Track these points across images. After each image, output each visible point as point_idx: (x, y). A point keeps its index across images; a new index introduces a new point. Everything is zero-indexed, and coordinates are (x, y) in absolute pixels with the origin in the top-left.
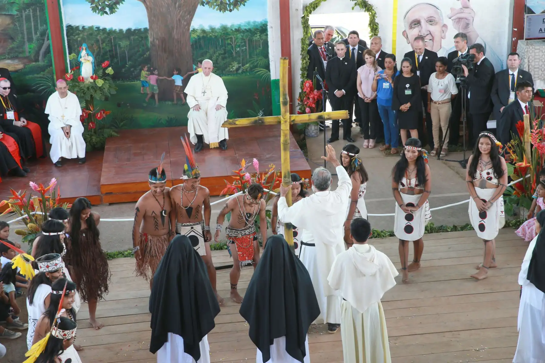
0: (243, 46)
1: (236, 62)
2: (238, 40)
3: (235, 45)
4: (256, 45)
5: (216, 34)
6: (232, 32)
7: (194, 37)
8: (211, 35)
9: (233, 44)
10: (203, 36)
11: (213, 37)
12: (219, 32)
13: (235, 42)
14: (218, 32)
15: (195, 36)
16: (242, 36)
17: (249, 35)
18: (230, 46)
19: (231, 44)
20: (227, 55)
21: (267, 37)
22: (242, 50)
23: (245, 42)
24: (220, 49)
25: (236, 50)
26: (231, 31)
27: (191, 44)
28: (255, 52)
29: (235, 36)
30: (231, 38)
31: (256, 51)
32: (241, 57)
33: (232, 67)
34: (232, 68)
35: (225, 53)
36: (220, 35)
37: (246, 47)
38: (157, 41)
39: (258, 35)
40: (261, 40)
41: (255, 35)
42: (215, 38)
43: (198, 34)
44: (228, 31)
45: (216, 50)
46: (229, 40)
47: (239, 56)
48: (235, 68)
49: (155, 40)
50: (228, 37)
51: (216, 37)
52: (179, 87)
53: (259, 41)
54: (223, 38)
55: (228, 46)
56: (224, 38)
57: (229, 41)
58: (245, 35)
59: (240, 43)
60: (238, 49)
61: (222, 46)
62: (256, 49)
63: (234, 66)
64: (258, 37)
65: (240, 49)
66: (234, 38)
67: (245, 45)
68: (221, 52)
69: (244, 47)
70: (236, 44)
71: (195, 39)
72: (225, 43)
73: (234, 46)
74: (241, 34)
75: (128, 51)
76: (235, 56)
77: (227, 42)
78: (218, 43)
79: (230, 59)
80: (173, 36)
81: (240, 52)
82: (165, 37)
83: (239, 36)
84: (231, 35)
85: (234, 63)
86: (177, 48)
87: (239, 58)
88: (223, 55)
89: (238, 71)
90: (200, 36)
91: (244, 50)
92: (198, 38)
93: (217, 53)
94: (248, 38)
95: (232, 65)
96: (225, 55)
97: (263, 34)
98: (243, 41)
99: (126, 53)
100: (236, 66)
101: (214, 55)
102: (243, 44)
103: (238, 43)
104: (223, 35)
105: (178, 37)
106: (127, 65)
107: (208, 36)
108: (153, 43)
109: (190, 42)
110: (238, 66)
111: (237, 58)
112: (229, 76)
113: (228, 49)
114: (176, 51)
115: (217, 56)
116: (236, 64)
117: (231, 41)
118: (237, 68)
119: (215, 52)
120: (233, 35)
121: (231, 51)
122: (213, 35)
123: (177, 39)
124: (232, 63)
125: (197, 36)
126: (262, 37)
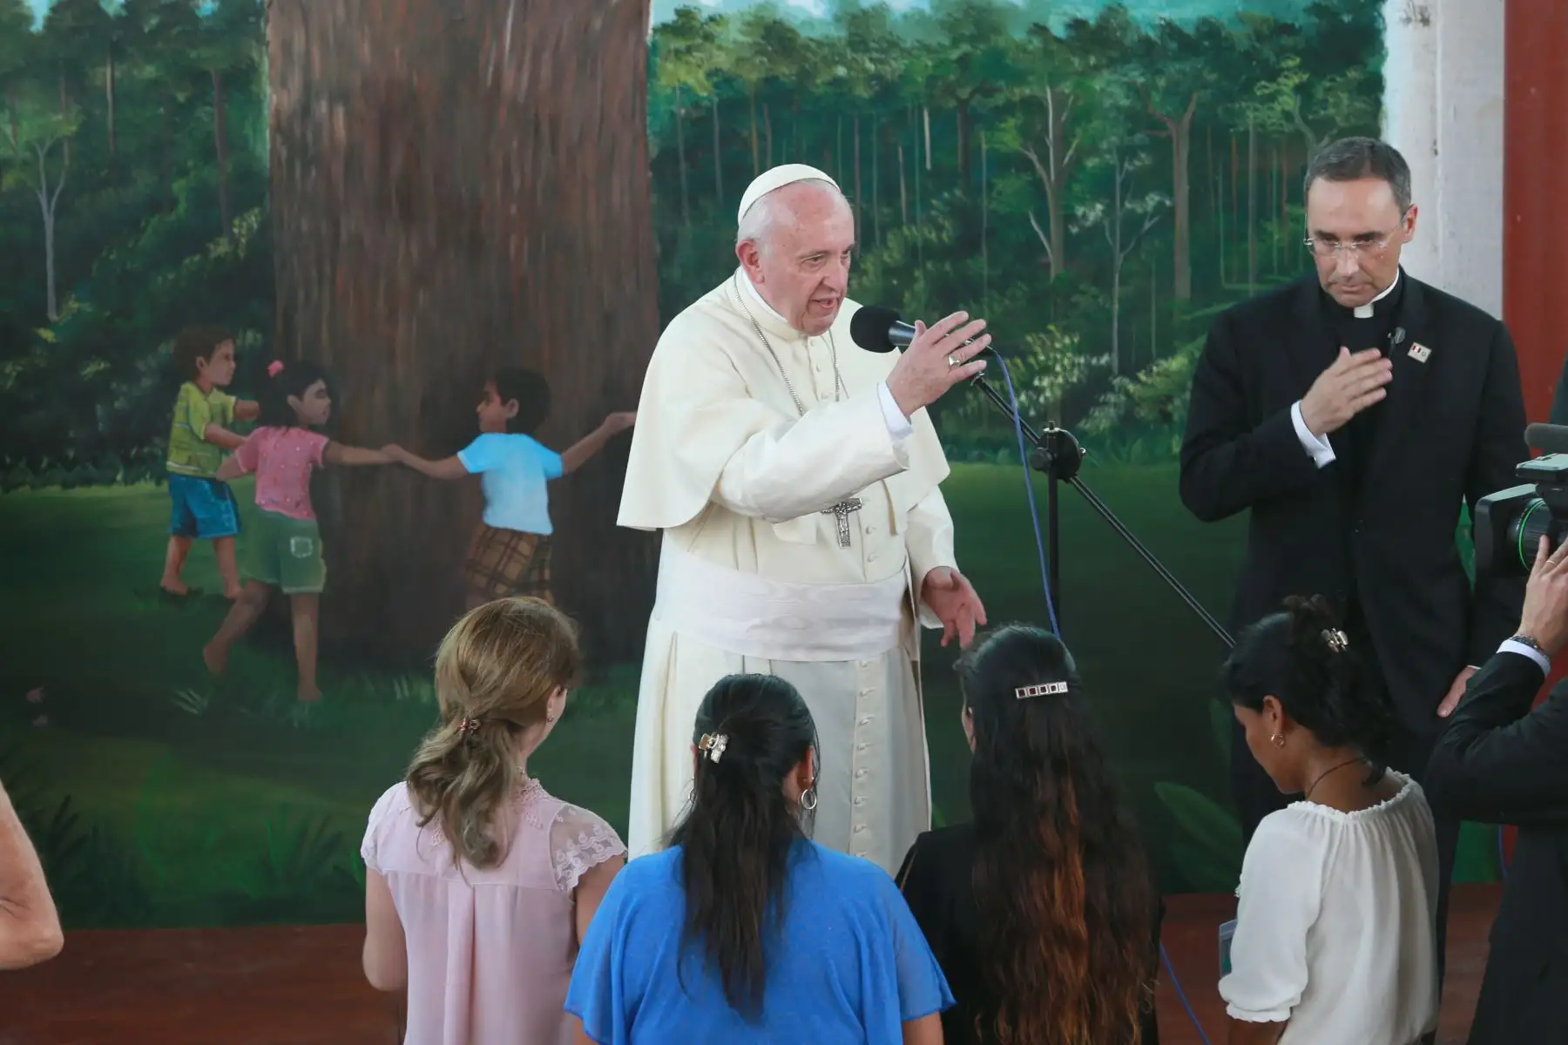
0: (1137, 186)
1: (1066, 330)
2: (1096, 124)
3: (1068, 176)
4: (1262, 173)
5: (895, 66)
6: (1047, 53)
7: (686, 90)
8: (841, 71)
9: (1044, 160)
10: (770, 81)
11: (862, 92)
12: (927, 49)
13: (1063, 140)
14: (907, 53)
15: (691, 81)
16: (1132, 88)
17: (1205, 86)
18: (1011, 185)
19: (1027, 165)
20: (980, 265)
21: (1377, 105)
22: (1132, 223)
23: (1162, 149)
24: (927, 206)
25: (1070, 218)
26: (1036, 43)
27: (654, 151)
28: (1251, 245)
29: (1066, 87)
30: (1033, 106)
31: (1262, 234)
32: (1117, 290)
33: (1032, 373)
34: (1026, 385)
35: (967, 244)
36: (931, 80)
37: (1169, 191)
38: (340, 112)
39: (1289, 82)
40: (1309, 135)
41: (1263, 88)
42: (873, 101)
43: (722, 60)
44: (1001, 42)
45: (880, 213)
46: (1011, 122)
47: (1101, 279)
48: (1049, 388)
49: (323, 107)
50: (1000, 99)
51: (887, 90)
52: (525, 548)
53: (1298, 137)
54: (952, 104)
55: (1000, 184)
56: (963, 104)
57: (1008, 137)
58: (1161, 82)
59: (1112, 159)
60: (1094, 212)
61: (942, 177)
62: (1263, 214)
63: (1046, 370)
64: (1289, 102)
65: (1109, 210)
66: (1060, 102)
67: (1159, 178)
68: (933, 236)
69: (1152, 200)
70: (1078, 161)
71: (696, 105)
72: (971, 153)
73: (1050, 177)
74: (1125, 75)
75: (62, 195)
76: (1058, 277)
77: (988, 142)
78: (908, 152)
79: (1007, 302)
80: (491, 69)
81: (1113, 233)
82: (415, 79)
83: (1102, 90)
84: (1031, 78)
85: (1042, 336)
86: (517, 183)
87: (1094, 290)
88: (948, 267)
89: (1079, 420)
90: (741, 76)
91: (1147, 225)
92: (718, 95)
93: (892, 240)
94: (1192, 107)
95: (1031, 360)
96: (969, 261)
97: (1333, 80)
98: (1139, 138)
99: (41, 215)
100: (1063, 366)
101: (865, 272)
102: (1137, 163)
103: (1094, 151)
104: (952, 77)
105: (534, 78)
106: (47, 324)
107: (819, 81)
108: (297, 131)
109: (649, 132)
110: (1080, 371)
111: (1075, 298)
112: (994, 462)
113: (994, 205)
114: (513, 210)
115: (888, 271)
116: (1063, 352)
117: (1024, 132)
118: (1073, 384)
119: (877, 233)
120: (1054, 79)
121: (1029, 220)
122: (865, 71)
123: (521, 99)
124: (1029, 339)
125: (709, 75)
126: (1324, 104)
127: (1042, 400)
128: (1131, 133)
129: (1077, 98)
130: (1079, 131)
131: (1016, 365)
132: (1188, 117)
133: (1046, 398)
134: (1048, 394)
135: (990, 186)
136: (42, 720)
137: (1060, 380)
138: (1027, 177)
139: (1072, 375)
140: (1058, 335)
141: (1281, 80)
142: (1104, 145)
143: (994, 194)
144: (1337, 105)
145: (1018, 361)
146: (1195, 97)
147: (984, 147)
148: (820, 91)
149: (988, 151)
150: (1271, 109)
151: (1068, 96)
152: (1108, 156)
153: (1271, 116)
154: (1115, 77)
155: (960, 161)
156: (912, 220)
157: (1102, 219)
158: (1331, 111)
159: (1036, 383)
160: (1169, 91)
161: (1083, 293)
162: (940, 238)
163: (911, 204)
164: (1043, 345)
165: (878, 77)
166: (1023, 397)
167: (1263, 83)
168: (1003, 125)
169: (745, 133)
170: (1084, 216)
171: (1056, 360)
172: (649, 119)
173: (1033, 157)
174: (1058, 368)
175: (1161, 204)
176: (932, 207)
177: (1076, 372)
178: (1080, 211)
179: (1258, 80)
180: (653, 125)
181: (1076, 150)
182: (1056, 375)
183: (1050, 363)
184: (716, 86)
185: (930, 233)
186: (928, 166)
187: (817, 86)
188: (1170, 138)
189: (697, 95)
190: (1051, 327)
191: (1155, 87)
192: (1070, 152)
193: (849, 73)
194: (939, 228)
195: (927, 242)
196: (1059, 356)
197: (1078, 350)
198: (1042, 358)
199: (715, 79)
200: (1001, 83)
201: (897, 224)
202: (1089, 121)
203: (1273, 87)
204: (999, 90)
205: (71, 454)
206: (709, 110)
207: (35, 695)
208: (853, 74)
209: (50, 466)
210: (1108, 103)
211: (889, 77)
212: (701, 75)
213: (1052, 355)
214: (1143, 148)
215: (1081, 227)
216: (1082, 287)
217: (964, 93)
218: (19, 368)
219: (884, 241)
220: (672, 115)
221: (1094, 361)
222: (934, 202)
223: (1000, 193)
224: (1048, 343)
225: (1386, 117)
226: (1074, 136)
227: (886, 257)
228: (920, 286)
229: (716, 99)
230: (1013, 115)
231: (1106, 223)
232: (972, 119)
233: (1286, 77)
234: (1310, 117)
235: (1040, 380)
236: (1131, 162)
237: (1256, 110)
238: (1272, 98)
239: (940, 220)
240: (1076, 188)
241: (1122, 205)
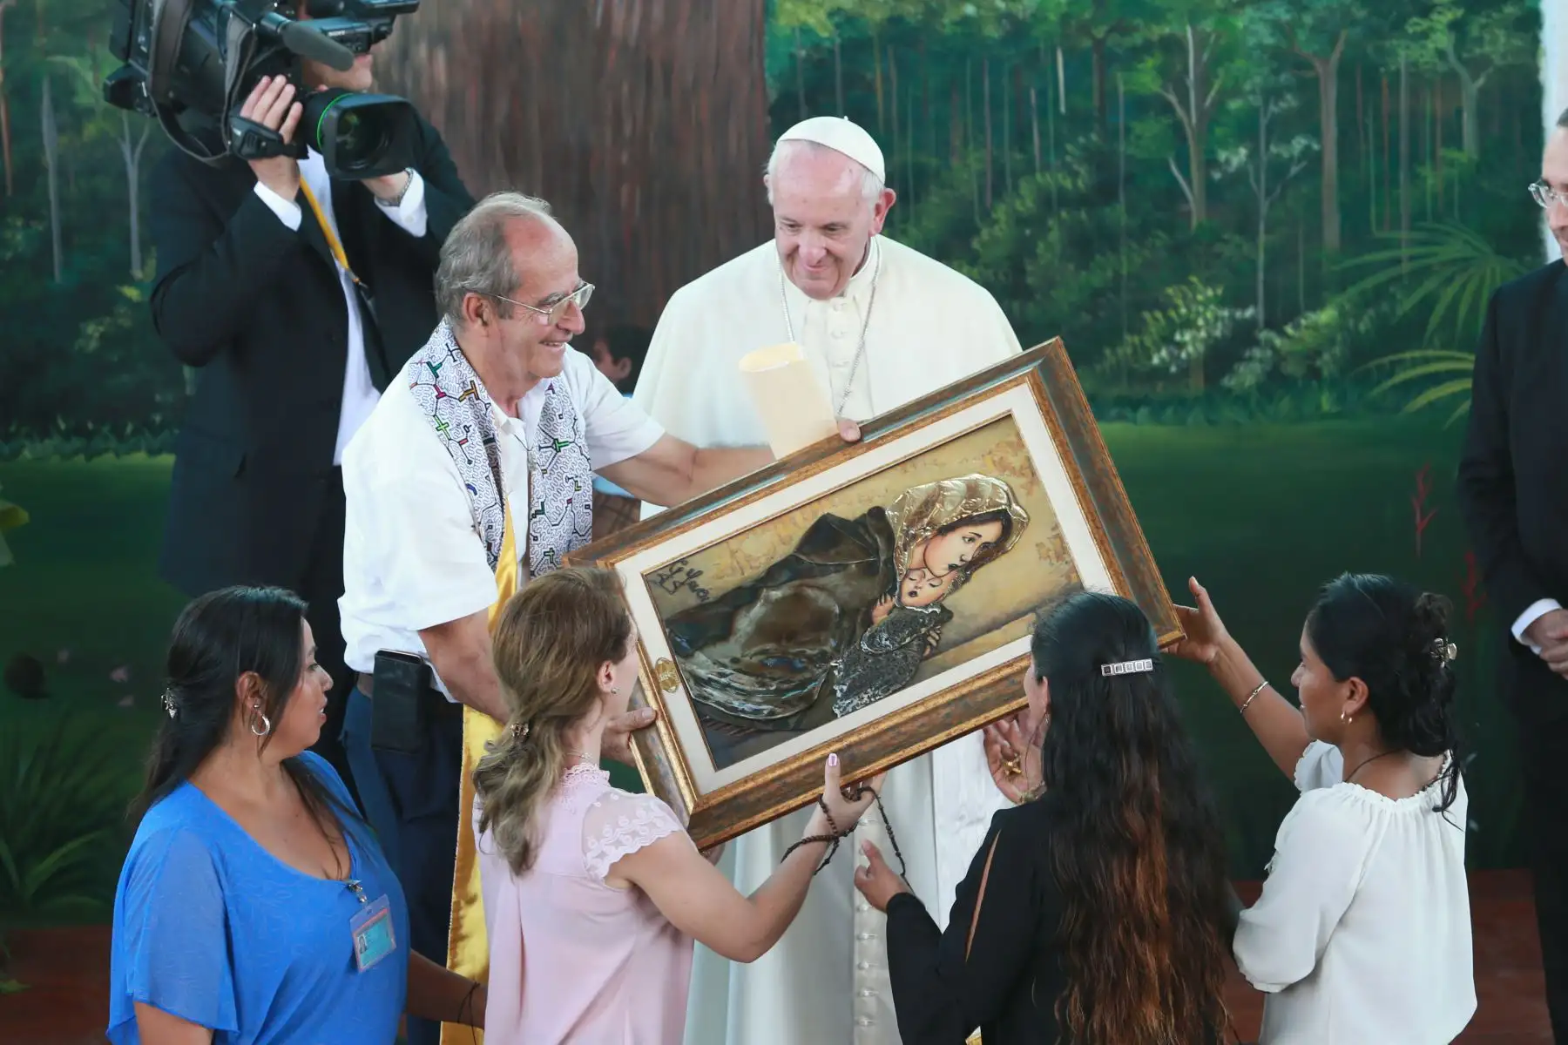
0: (1283, 129)
1: (1208, 282)
2: (1240, 63)
3: (1211, 118)
4: (1415, 115)
5: (1027, 4)
7: (805, 30)
8: (970, 10)
9: (1185, 102)
11: (992, 32)
13: (1204, 82)
15: (811, 21)
16: (1277, 26)
17: (1354, 23)
18: (1150, 129)
19: (1167, 108)
20: (1118, 214)
21: (1535, 43)
22: (1278, 169)
23: (1308, 89)
24: (1060, 150)
25: (1211, 163)
27: (773, 95)
28: (1404, 191)
29: (1208, 25)
30: (1173, 46)
31: (1415, 178)
32: (1262, 238)
33: (1173, 326)
34: (1167, 340)
35: (1104, 192)
36: (1065, 19)
37: (1316, 132)
38: (441, 57)
39: (1443, 18)
40: (1464, 73)
41: (1415, 25)
42: (1008, 40)
45: (1012, 158)
46: (1150, 63)
47: (1246, 228)
48: (1192, 343)
49: (422, 51)
50: (1138, 39)
51: (1018, 29)
53: (1452, 76)
54: (1087, 43)
55: (1138, 127)
56: (1099, 44)
57: (1147, 78)
58: (1308, 19)
59: (1256, 101)
60: (1237, 157)
61: (1078, 120)
62: (1415, 158)
63: (1188, 324)
64: (1443, 40)
65: (1253, 155)
66: (1201, 41)
67: (1306, 120)
68: (1068, 184)
69: (1299, 143)
70: (1220, 103)
71: (817, 46)
72: (1108, 96)
73: (1190, 120)
74: (1269, 11)
75: (146, 147)
76: (1200, 225)
77: (1126, 83)
78: (1042, 94)
79: (1147, 253)
80: (600, 10)
81: (1257, 180)
82: (520, 20)
83: (1245, 28)
84: (1170, 16)
85: (1184, 288)
86: (627, 130)
87: (1237, 239)
88: (1083, 215)
89: (1223, 375)
90: (863, 15)
91: (1294, 170)
92: (840, 35)
93: (1025, 187)
94: (1340, 46)
95: (1172, 314)
96: (1107, 210)
97: (1489, 16)
98: (1284, 78)
99: (124, 165)
100: (1206, 320)
101: (996, 222)
102: (1283, 105)
103: (1236, 92)
104: (1087, 15)
105: (646, 17)
106: (131, 281)
107: (946, 21)
108: (395, 76)
109: (767, 75)
110: (1224, 325)
111: (1218, 247)
112: (1135, 422)
113: (1131, 151)
114: (625, 158)
115: (1020, 221)
116: (1206, 304)
117: (1163, 72)
118: (1216, 339)
119: (1009, 181)
120: (1194, 17)
121: (1168, 168)
122: (996, 9)
123: (632, 41)
124: (1170, 291)
125: (831, 15)
126: (1479, 41)
127: (1183, 355)
128: (1276, 72)
129: (1218, 37)
130: (1221, 71)
131: (1156, 319)
132: (1335, 57)
133: (1189, 355)
134: (1190, 349)
135: (1128, 130)
136: (127, 702)
137: (1203, 334)
138: (1166, 121)
139: (1215, 328)
140: (1200, 287)
141: (1435, 16)
142: (1247, 87)
143: (1132, 138)
144: (1494, 42)
145: (1159, 315)
146: (1344, 34)
147: (1122, 89)
148: (948, 31)
149: (1125, 93)
150: (1424, 47)
151: (1209, 35)
152: (1251, 98)
153: (1424, 54)
154: (1258, 15)
155: (1096, 102)
156: (1046, 167)
157: (1246, 163)
158: (1487, 49)
159: (1178, 337)
160: (1315, 29)
161: (1226, 242)
162: (1075, 184)
163: (1044, 151)
164: (1185, 298)
165: (1009, 16)
166: (1164, 353)
167: (1415, 19)
168: (1140, 66)
169: (869, 76)
170: (1228, 162)
171: (1198, 314)
172: (767, 62)
173: (1172, 98)
174: (1200, 322)
175: (1308, 148)
176: (1067, 153)
177: (1219, 325)
178: (1222, 155)
179: (1410, 16)
180: (772, 67)
181: (1219, 92)
182: (1198, 329)
183: (1192, 316)
184: (838, 26)
185: (1064, 178)
186: (1063, 109)
187: (944, 26)
188: (1316, 80)
189: (817, 35)
190: (1194, 279)
191: (1302, 26)
192: (1213, 93)
193: (978, 12)
194: (1074, 175)
195: (1061, 189)
196: (1201, 309)
197: (1222, 302)
198: (1183, 311)
199: (837, 19)
200: (1138, 21)
201: (1030, 169)
202: (1231, 60)
203: (1425, 24)
204: (1136, 29)
205: (158, 418)
206: (831, 52)
207: (119, 675)
208: (983, 12)
209: (135, 432)
210: (1251, 41)
211: (1021, 16)
212: (822, 14)
213: (1194, 308)
214: (1288, 89)
215: (1225, 173)
216: (1226, 236)
217: (1100, 32)
218: (101, 329)
219: (1016, 187)
220: (792, 56)
221: (1238, 314)
222: (1069, 147)
223: (1139, 137)
224: (1190, 295)
225: (1545, 54)
226: (1217, 77)
227: (1019, 206)
228: (1054, 235)
229: (838, 41)
230: (1152, 56)
231: (1251, 168)
232: (1107, 59)
233: (1440, 13)
234: (1465, 55)
235: (1182, 335)
236: (1276, 104)
237: (1408, 47)
238: (1425, 35)
239: (1076, 167)
240: (1219, 131)
241: (1267, 148)
